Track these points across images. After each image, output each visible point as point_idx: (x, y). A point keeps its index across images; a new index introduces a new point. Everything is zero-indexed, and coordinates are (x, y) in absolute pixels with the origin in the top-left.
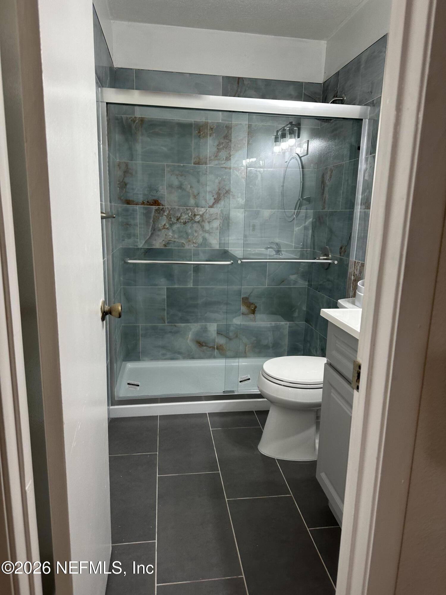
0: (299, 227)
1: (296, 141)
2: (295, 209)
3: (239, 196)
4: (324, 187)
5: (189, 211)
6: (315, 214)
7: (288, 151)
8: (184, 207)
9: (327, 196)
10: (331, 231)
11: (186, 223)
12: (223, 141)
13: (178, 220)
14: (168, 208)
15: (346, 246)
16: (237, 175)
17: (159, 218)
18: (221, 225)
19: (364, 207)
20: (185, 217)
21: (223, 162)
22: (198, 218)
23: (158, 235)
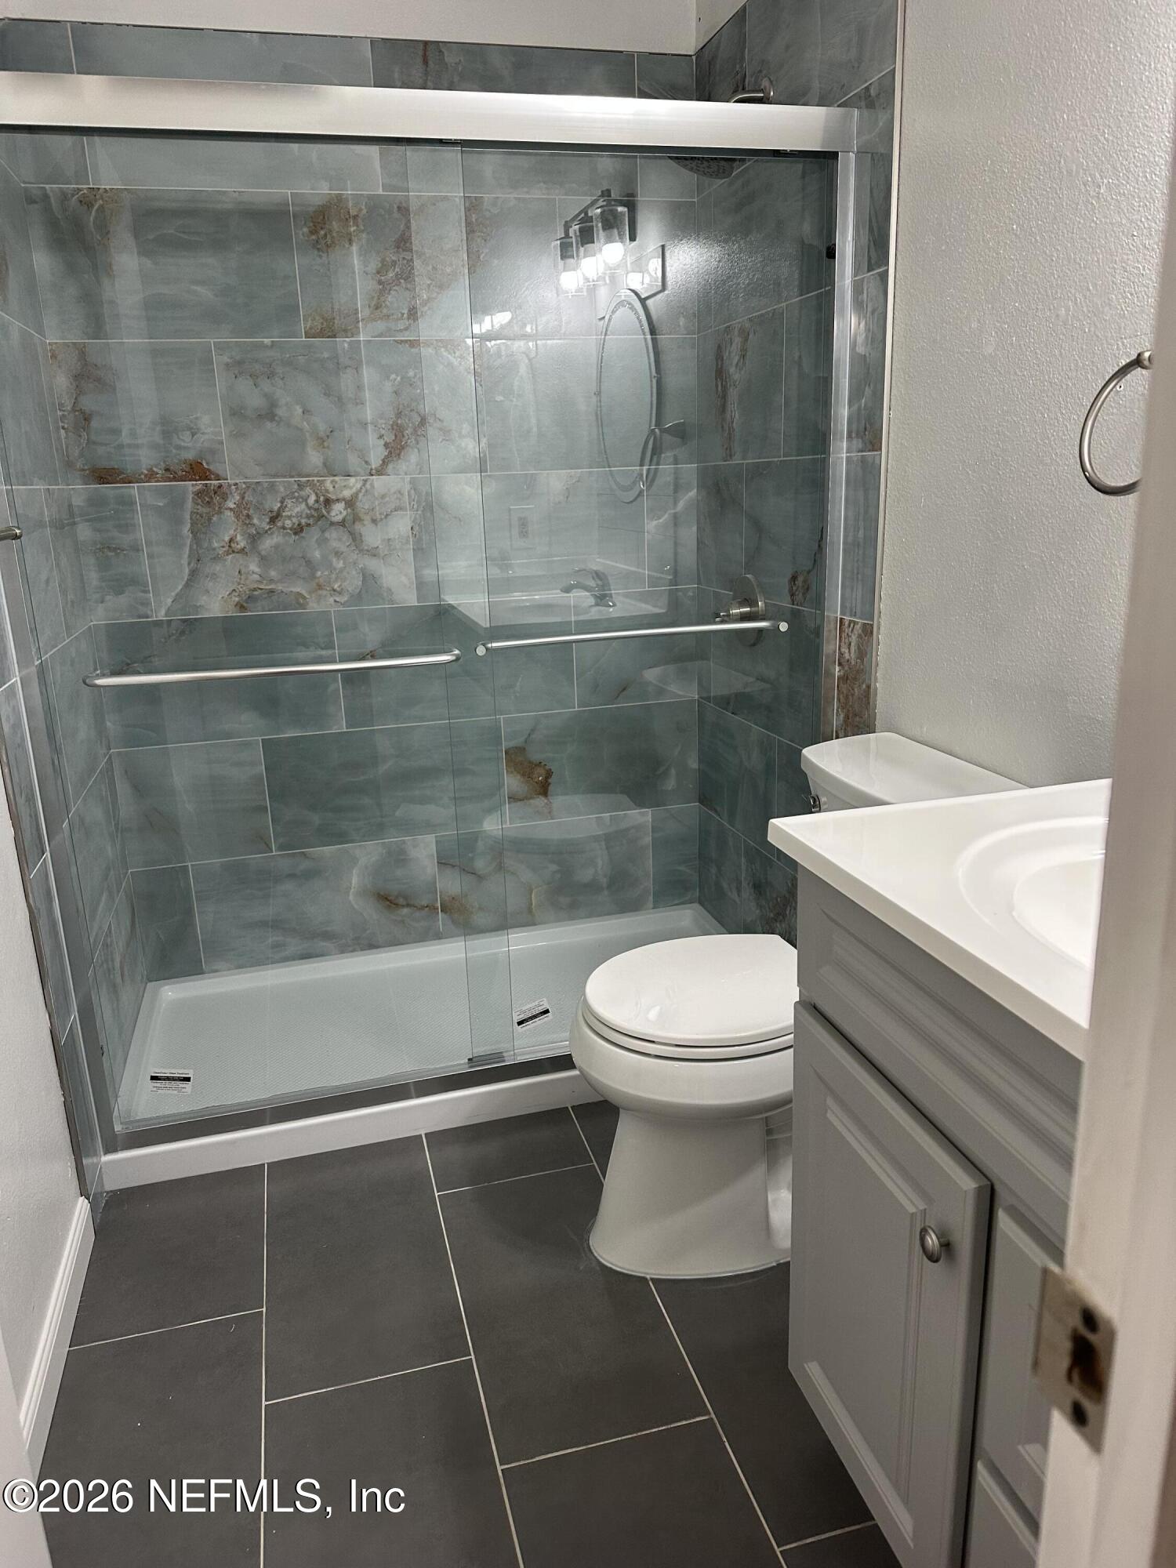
0: (660, 518)
1: (625, 250)
2: (642, 465)
3: (464, 432)
4: (725, 389)
5: (308, 490)
6: (703, 474)
7: (606, 284)
8: (290, 479)
9: (737, 416)
10: (757, 526)
11: (302, 530)
12: (394, 258)
13: (273, 520)
14: (236, 484)
15: (809, 572)
16: (450, 365)
17: (210, 520)
18: (416, 528)
19: (857, 443)
20: (295, 511)
21: (401, 325)
22: (338, 511)
23: (214, 576)
